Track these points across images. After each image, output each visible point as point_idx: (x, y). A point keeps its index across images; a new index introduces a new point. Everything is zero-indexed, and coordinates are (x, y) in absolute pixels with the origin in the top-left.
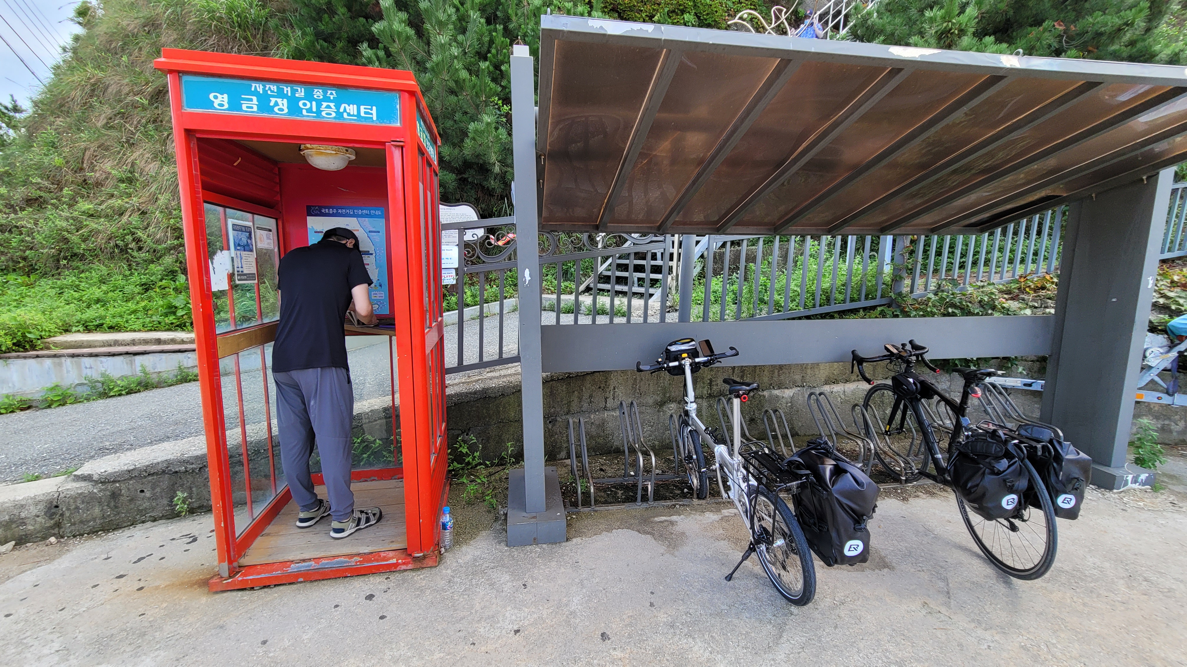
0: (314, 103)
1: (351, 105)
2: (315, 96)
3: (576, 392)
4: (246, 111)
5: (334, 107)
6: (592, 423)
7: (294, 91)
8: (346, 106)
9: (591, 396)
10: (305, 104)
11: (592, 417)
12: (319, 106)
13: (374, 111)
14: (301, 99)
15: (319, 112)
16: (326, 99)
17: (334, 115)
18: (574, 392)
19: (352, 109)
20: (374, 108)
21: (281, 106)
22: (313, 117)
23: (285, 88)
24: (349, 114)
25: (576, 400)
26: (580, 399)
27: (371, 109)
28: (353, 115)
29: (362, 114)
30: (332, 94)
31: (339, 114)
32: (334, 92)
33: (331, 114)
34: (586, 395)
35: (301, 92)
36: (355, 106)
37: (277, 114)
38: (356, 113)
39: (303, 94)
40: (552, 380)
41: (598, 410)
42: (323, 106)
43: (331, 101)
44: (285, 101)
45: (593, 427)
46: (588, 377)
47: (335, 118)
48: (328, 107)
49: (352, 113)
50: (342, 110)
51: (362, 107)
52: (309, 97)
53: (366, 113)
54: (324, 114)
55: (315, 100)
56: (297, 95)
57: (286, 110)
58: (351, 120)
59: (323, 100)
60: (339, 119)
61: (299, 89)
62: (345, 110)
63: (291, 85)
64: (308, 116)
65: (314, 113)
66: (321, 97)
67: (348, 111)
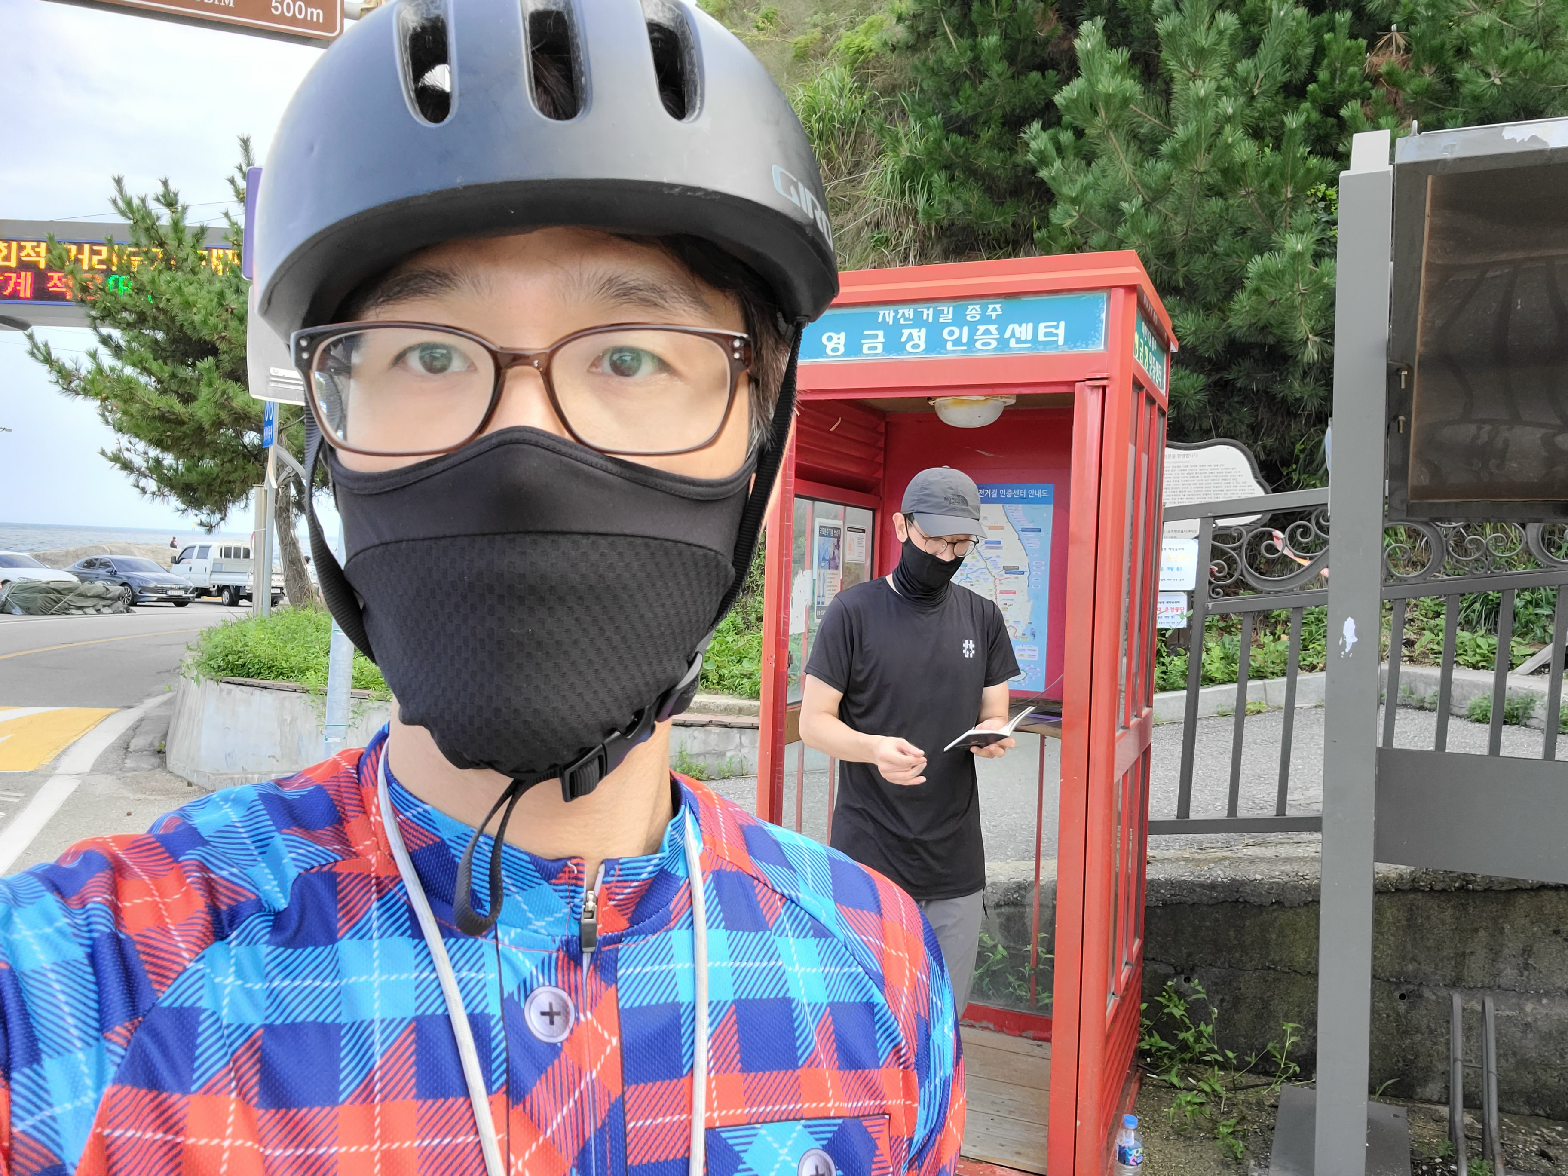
0: (966, 329)
1: (1024, 325)
2: (968, 318)
3: (1482, 933)
4: (867, 355)
5: (994, 332)
6: (1527, 1025)
7: (937, 314)
8: (1016, 326)
9: (1527, 951)
10: (951, 333)
11: (1529, 1007)
12: (972, 333)
13: (1061, 331)
14: (947, 325)
15: (972, 341)
16: (986, 319)
18: (1476, 930)
19: (1024, 331)
20: (1062, 324)
21: (916, 341)
22: (962, 351)
23: (925, 311)
24: (1019, 341)
25: (1482, 953)
26: (1495, 952)
27: (1057, 327)
28: (1026, 342)
29: (1041, 338)
30: (994, 310)
31: (1003, 343)
32: (998, 306)
33: (989, 344)
34: (1512, 946)
35: (948, 312)
36: (1030, 325)
37: (910, 353)
38: (1030, 337)
39: (950, 316)
40: (1415, 890)
41: (1547, 994)
42: (979, 333)
43: (992, 322)
44: (924, 330)
45: (1530, 1036)
46: (1522, 900)
47: (995, 349)
48: (987, 332)
50: (1008, 335)
51: (1042, 326)
52: (959, 320)
53: (1046, 335)
54: (978, 345)
55: (968, 323)
56: (941, 320)
57: (923, 346)
58: (1020, 349)
59: (981, 322)
60: (1002, 350)
61: (946, 309)
62: (1013, 335)
63: (934, 305)
64: (954, 351)
65: (964, 345)
66: (978, 317)
67: (1017, 335)
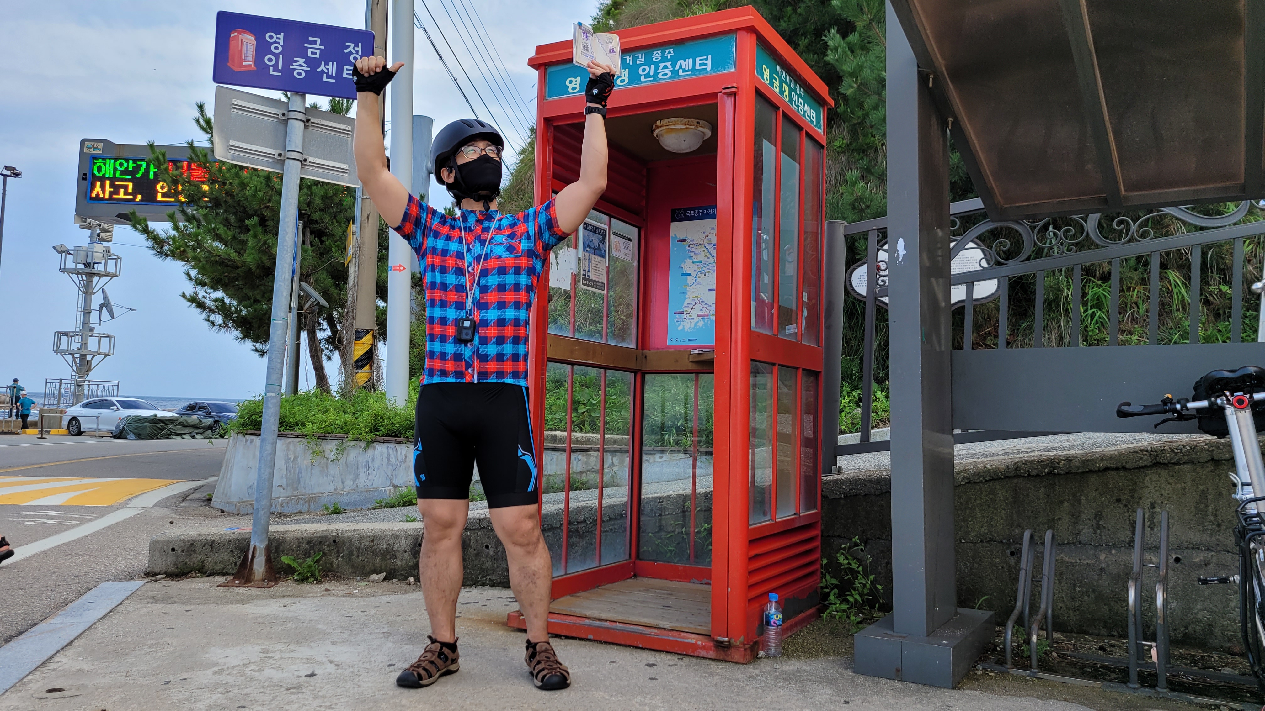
0: (652, 66)
1: (687, 60)
2: (654, 59)
5: (670, 66)
7: (635, 59)
8: (682, 61)
10: (644, 70)
12: (656, 69)
13: (709, 62)
14: (642, 65)
15: (656, 73)
16: (664, 59)
17: (670, 74)
19: (687, 64)
20: (710, 57)
21: (623, 78)
22: (651, 81)
23: (628, 57)
24: (684, 71)
27: (706, 59)
28: (689, 70)
29: (697, 67)
30: (669, 52)
31: (675, 72)
32: (671, 50)
33: (667, 74)
35: (641, 58)
36: (691, 60)
37: (619, 86)
38: (690, 68)
39: (643, 59)
42: (660, 68)
43: (668, 61)
44: (627, 70)
47: (670, 77)
48: (665, 67)
49: (687, 69)
50: (677, 68)
51: (698, 59)
52: (648, 62)
53: (700, 65)
54: (660, 76)
55: (654, 63)
56: (638, 63)
57: (627, 80)
58: (685, 76)
59: (661, 61)
60: (674, 77)
61: (640, 55)
62: (680, 67)
63: (633, 54)
64: (646, 82)
65: (651, 77)
66: (660, 58)
67: (683, 67)
